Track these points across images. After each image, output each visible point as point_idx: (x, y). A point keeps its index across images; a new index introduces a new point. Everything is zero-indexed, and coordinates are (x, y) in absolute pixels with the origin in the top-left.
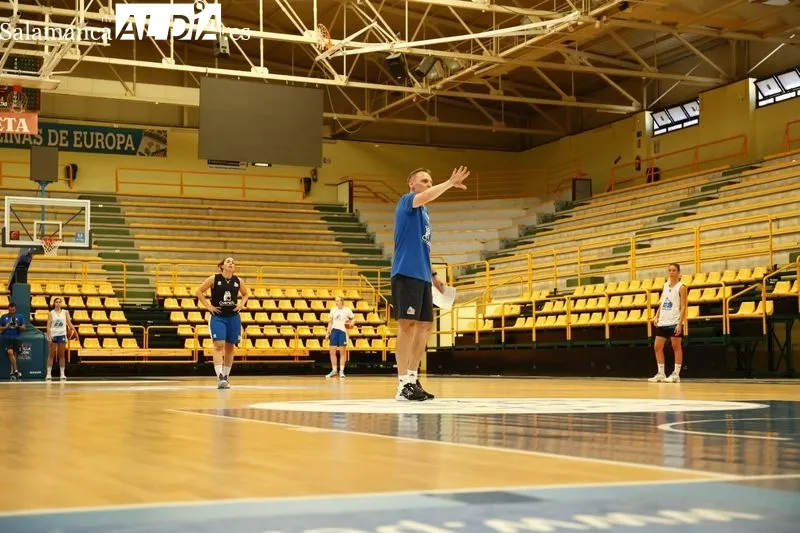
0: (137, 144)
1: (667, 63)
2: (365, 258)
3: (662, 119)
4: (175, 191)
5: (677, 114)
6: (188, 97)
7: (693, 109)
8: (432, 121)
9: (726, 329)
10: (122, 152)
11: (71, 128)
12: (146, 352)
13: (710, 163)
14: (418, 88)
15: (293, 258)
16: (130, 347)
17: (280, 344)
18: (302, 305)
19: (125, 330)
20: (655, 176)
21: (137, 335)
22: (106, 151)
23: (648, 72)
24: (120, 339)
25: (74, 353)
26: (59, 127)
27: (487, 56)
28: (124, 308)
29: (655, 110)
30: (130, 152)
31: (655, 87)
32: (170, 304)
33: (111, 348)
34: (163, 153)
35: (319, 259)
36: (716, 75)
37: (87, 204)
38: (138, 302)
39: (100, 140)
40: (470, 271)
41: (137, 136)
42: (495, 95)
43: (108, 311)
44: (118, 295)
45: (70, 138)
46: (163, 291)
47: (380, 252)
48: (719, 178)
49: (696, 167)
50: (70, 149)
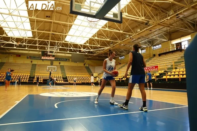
0: (67, 60)
1: (122, 52)
2: (90, 72)
3: (121, 58)
4: (70, 65)
5: (122, 57)
6: (70, 55)
7: (124, 57)
8: (97, 58)
9: (121, 81)
10: (65, 61)
11: (60, 59)
12: (64, 82)
13: (125, 63)
14: (95, 54)
15: (82, 72)
16: (63, 82)
17: (79, 82)
18: (82, 77)
19: (62, 80)
20: (120, 64)
21: (63, 80)
22: (63, 61)
23: (119, 53)
24: (61, 81)
25: (56, 82)
26: (58, 58)
27: (101, 51)
28: (63, 78)
29: (120, 57)
30: (66, 61)
31: (120, 55)
32: (68, 77)
33: (60, 82)
34: (69, 61)
35: (85, 72)
36: (126, 53)
37: (56, 67)
38: (64, 77)
39: (63, 60)
40: (100, 74)
41: (67, 59)
42: (103, 55)
43: (61, 78)
44: (62, 76)
45: (60, 60)
46: (67, 76)
47: (91, 72)
48: (125, 64)
49: (124, 63)
50: (60, 61)
